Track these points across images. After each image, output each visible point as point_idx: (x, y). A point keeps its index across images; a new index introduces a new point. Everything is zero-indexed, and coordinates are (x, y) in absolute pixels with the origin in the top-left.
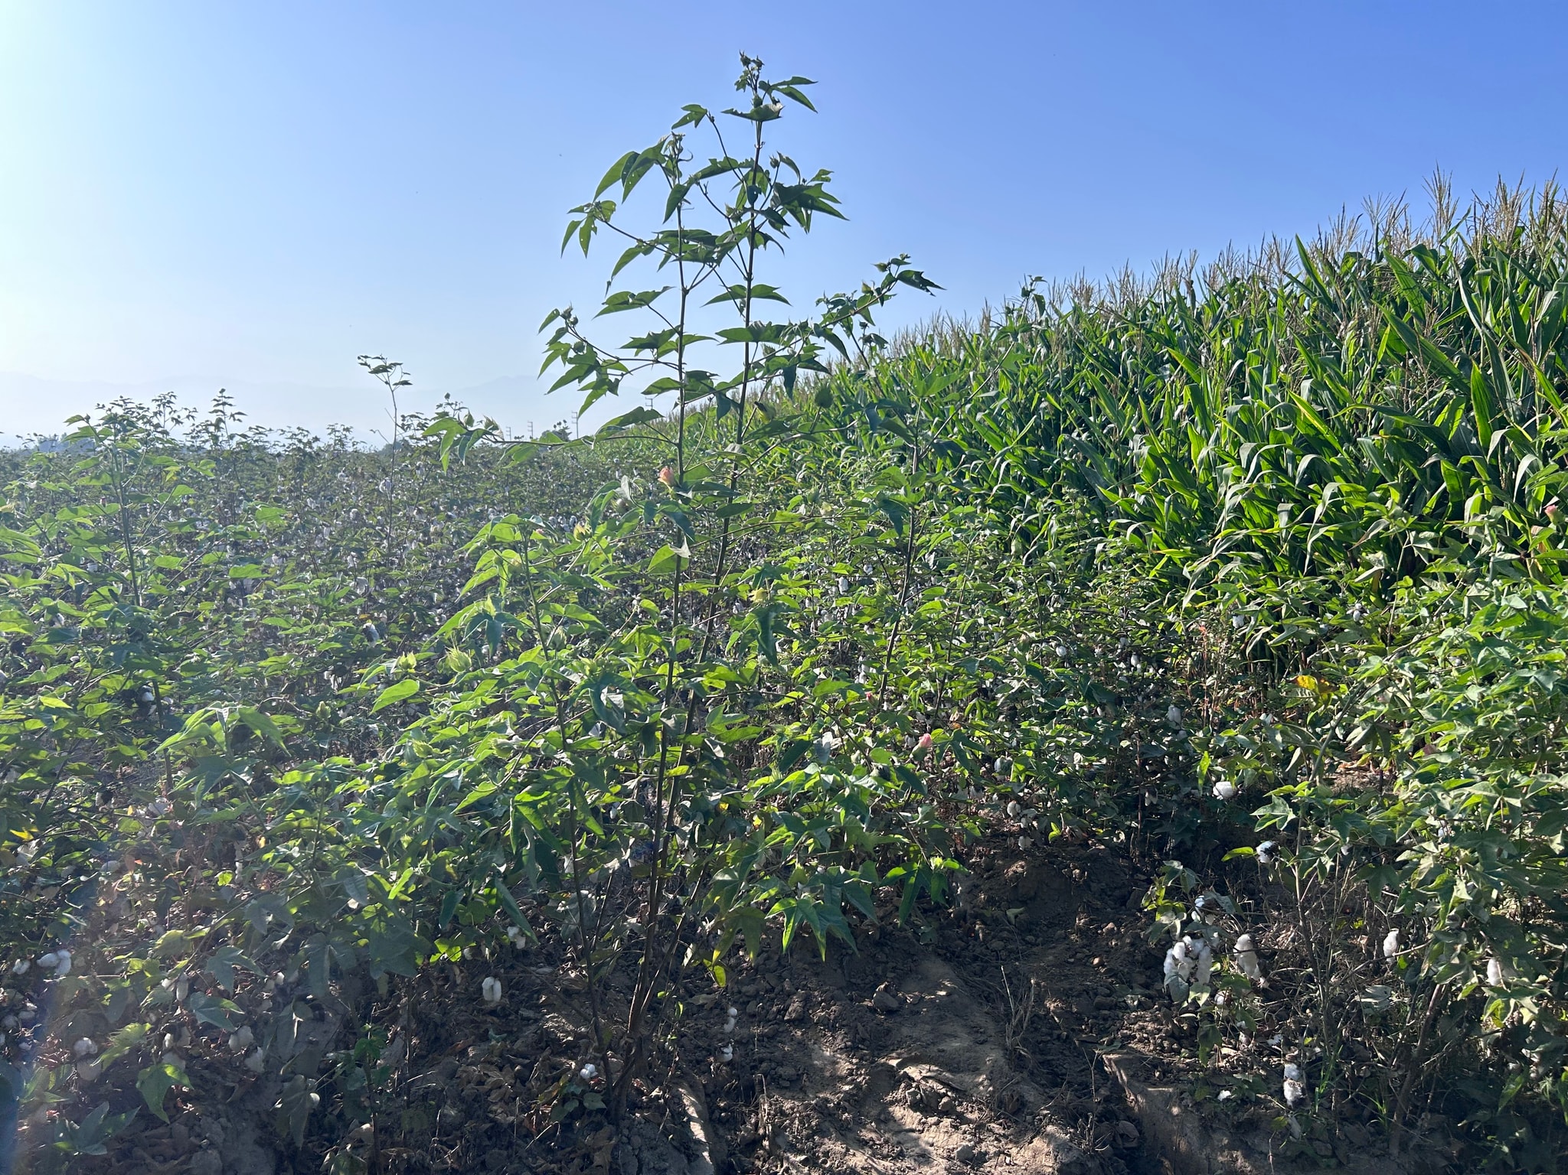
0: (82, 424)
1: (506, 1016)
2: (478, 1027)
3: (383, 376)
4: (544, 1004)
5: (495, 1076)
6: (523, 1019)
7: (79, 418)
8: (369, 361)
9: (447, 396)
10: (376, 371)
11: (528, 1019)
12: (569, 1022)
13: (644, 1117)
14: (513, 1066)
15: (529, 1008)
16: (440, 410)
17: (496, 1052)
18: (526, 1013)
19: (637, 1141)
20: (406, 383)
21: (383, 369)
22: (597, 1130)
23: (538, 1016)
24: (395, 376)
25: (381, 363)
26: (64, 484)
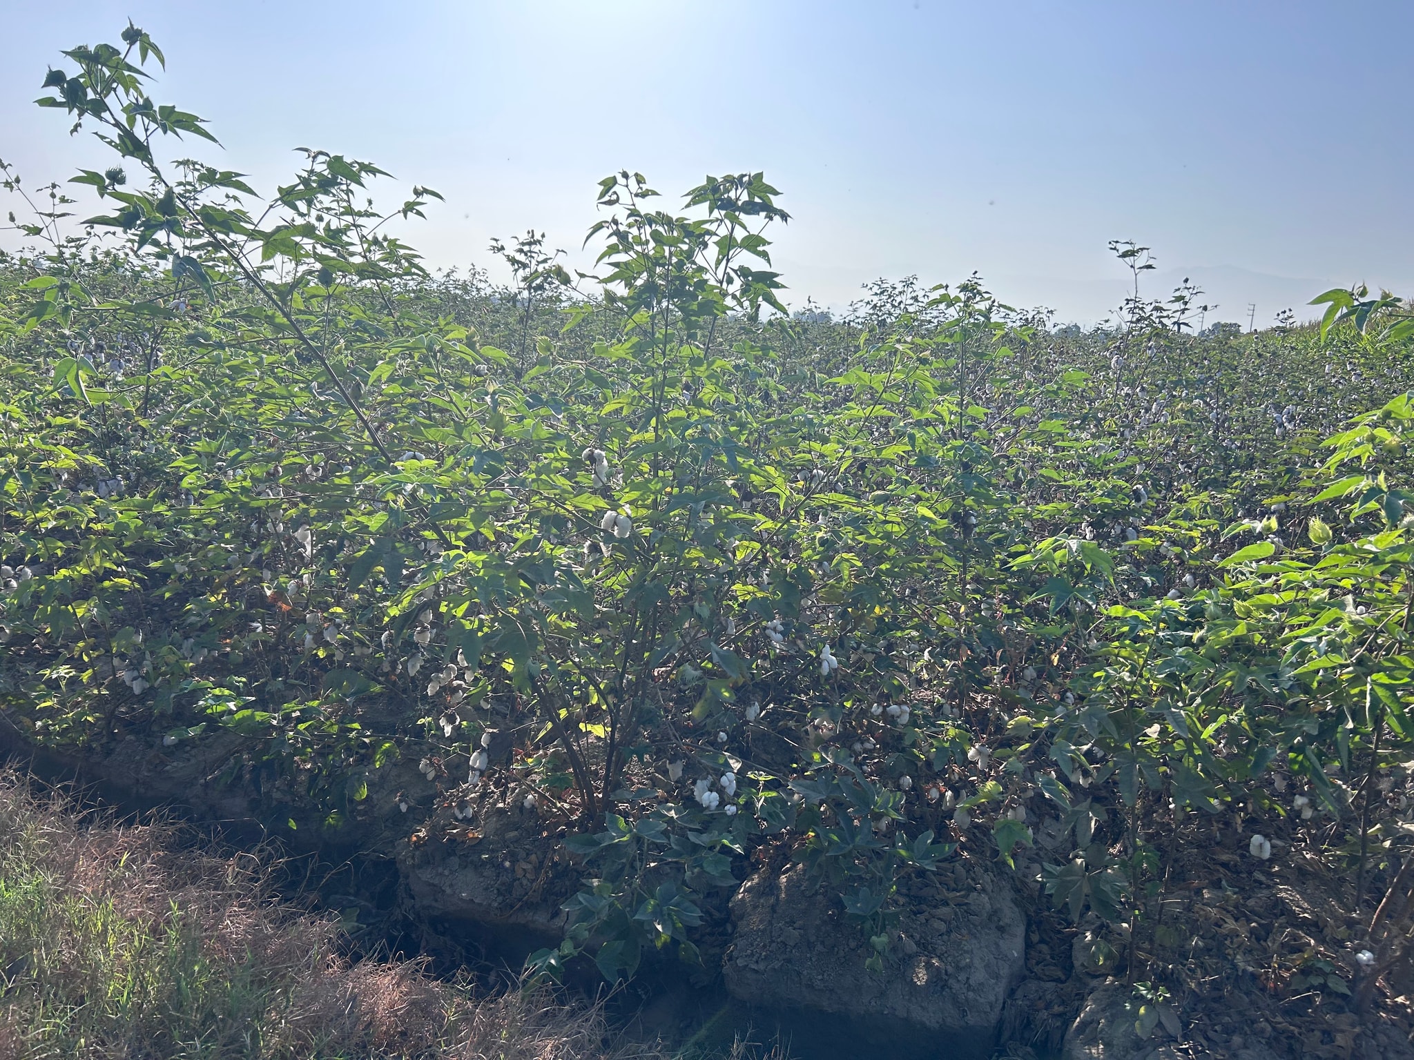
0: (942, 291)
1: (1238, 873)
2: (1211, 874)
3: (1129, 260)
4: (1276, 874)
5: (1231, 924)
6: (1256, 881)
7: (941, 287)
8: (1118, 246)
9: (1186, 281)
10: (1125, 255)
11: (1261, 883)
12: (1304, 899)
13: (1391, 1020)
14: (1249, 921)
15: (1263, 872)
16: (1178, 294)
17: (1231, 902)
18: (1258, 875)
19: (1383, 1039)
20: (1150, 267)
21: (1132, 253)
22: (1338, 1013)
23: (1271, 883)
24: (1141, 260)
25: (1129, 247)
26: (927, 340)
